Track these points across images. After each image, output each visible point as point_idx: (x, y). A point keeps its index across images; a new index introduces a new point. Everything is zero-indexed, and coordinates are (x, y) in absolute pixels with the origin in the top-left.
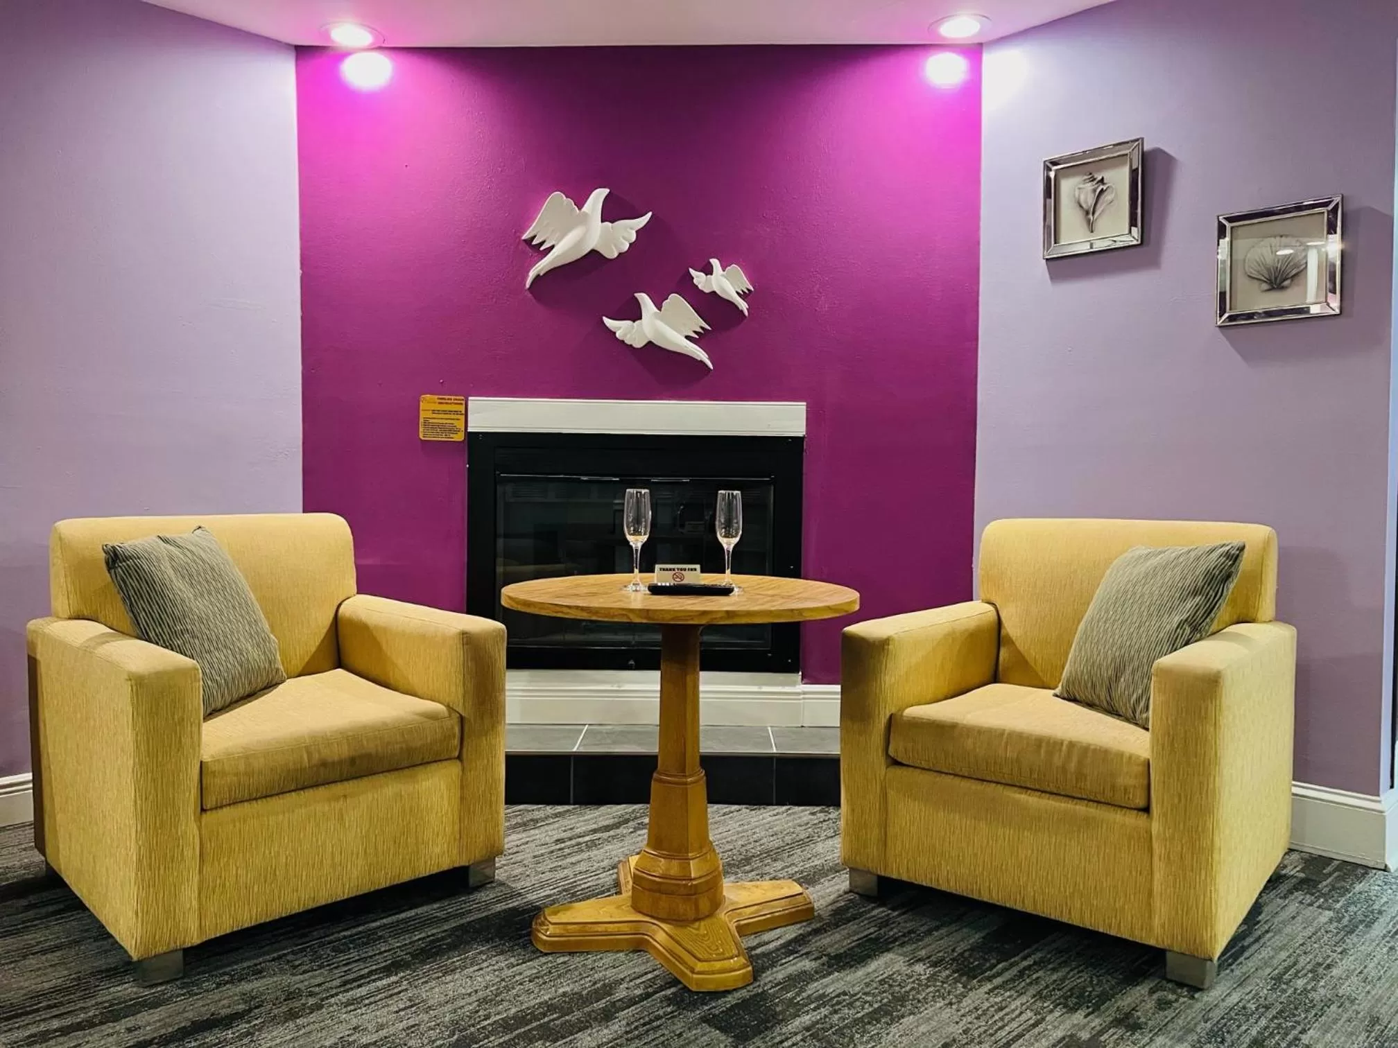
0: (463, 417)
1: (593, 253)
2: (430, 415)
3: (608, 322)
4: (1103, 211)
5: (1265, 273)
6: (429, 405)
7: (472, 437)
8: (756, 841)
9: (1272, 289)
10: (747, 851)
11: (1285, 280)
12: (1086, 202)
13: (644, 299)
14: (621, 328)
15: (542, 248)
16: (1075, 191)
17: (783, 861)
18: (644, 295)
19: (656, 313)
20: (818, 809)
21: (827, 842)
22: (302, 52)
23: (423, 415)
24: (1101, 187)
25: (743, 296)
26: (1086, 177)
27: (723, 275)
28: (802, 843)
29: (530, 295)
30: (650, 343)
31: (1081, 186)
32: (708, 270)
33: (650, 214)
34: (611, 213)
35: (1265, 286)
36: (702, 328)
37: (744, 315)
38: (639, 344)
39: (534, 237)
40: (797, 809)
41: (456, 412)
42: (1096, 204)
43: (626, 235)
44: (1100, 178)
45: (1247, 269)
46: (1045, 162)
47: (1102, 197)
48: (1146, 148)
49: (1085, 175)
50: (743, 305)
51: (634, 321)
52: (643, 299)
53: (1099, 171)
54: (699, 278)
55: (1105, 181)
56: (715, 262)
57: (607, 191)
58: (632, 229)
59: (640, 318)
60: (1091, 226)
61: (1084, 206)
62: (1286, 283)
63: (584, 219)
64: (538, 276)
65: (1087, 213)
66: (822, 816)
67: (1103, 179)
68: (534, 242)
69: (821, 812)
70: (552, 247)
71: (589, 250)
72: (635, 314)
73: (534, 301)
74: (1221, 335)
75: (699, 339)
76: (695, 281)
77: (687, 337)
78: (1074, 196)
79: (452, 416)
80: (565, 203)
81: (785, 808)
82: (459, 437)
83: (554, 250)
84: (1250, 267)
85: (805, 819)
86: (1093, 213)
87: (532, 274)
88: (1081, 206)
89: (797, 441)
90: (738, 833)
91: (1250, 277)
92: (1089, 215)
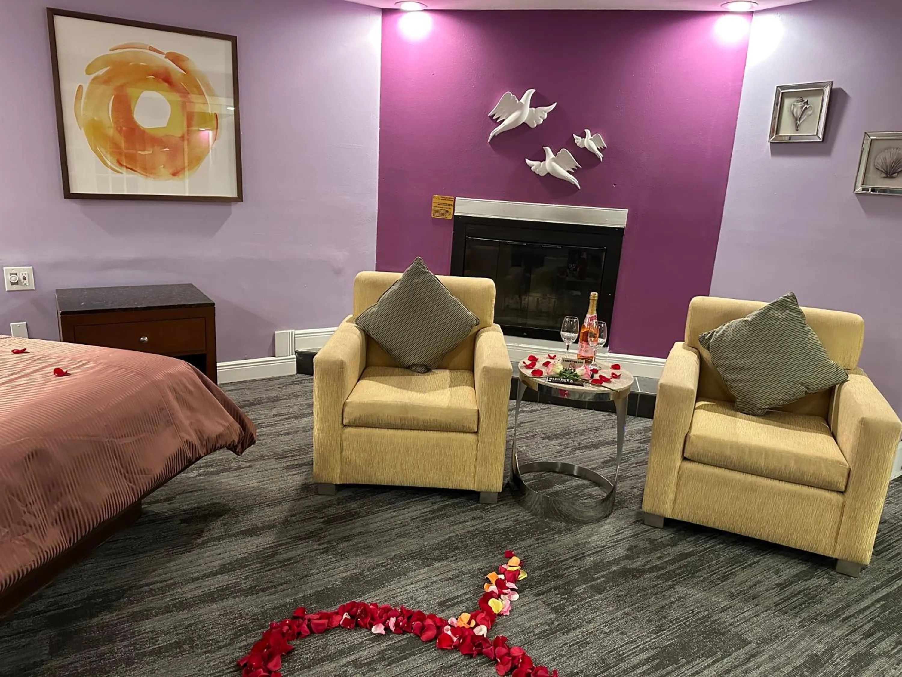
0: (452, 208)
1: (524, 124)
2: (436, 205)
3: (528, 161)
4: (805, 119)
5: (885, 167)
6: (437, 199)
7: (456, 218)
8: (574, 425)
9: (887, 177)
10: (569, 429)
11: (894, 173)
12: (797, 112)
13: (549, 150)
14: (534, 165)
15: (498, 121)
16: (791, 105)
17: (585, 436)
18: (548, 148)
19: (553, 158)
20: (607, 413)
21: (608, 430)
22: (386, 12)
23: (433, 205)
24: (806, 106)
25: (601, 150)
26: (798, 99)
27: (591, 139)
28: (596, 429)
29: (490, 146)
30: (548, 173)
31: (796, 104)
32: (583, 136)
33: (555, 104)
34: (535, 103)
35: (884, 175)
36: (576, 167)
37: (600, 161)
38: (542, 174)
39: (494, 115)
40: (597, 412)
41: (450, 205)
42: (801, 116)
43: (542, 116)
44: (806, 100)
45: (876, 164)
46: (777, 87)
47: (805, 112)
48: (834, 87)
49: (798, 97)
50: (600, 155)
51: (541, 162)
52: (547, 149)
53: (806, 97)
54: (578, 139)
55: (809, 103)
56: (588, 131)
57: (534, 91)
58: (545, 112)
59: (545, 160)
60: (797, 128)
61: (795, 115)
62: (894, 175)
63: (521, 107)
64: (494, 136)
65: (796, 120)
66: (608, 417)
67: (808, 101)
68: (494, 118)
69: (608, 415)
70: (503, 120)
71: (521, 123)
72: (542, 158)
73: (492, 149)
74: (856, 198)
75: (575, 172)
76: (576, 141)
77: (568, 172)
78: (791, 108)
79: (447, 207)
80: (511, 98)
81: (591, 411)
82: (450, 217)
83: (504, 122)
84: (877, 163)
85: (600, 418)
86: (799, 121)
87: (492, 135)
88: (793, 115)
89: (621, 230)
90: (567, 420)
91: (877, 169)
92: (797, 121)
